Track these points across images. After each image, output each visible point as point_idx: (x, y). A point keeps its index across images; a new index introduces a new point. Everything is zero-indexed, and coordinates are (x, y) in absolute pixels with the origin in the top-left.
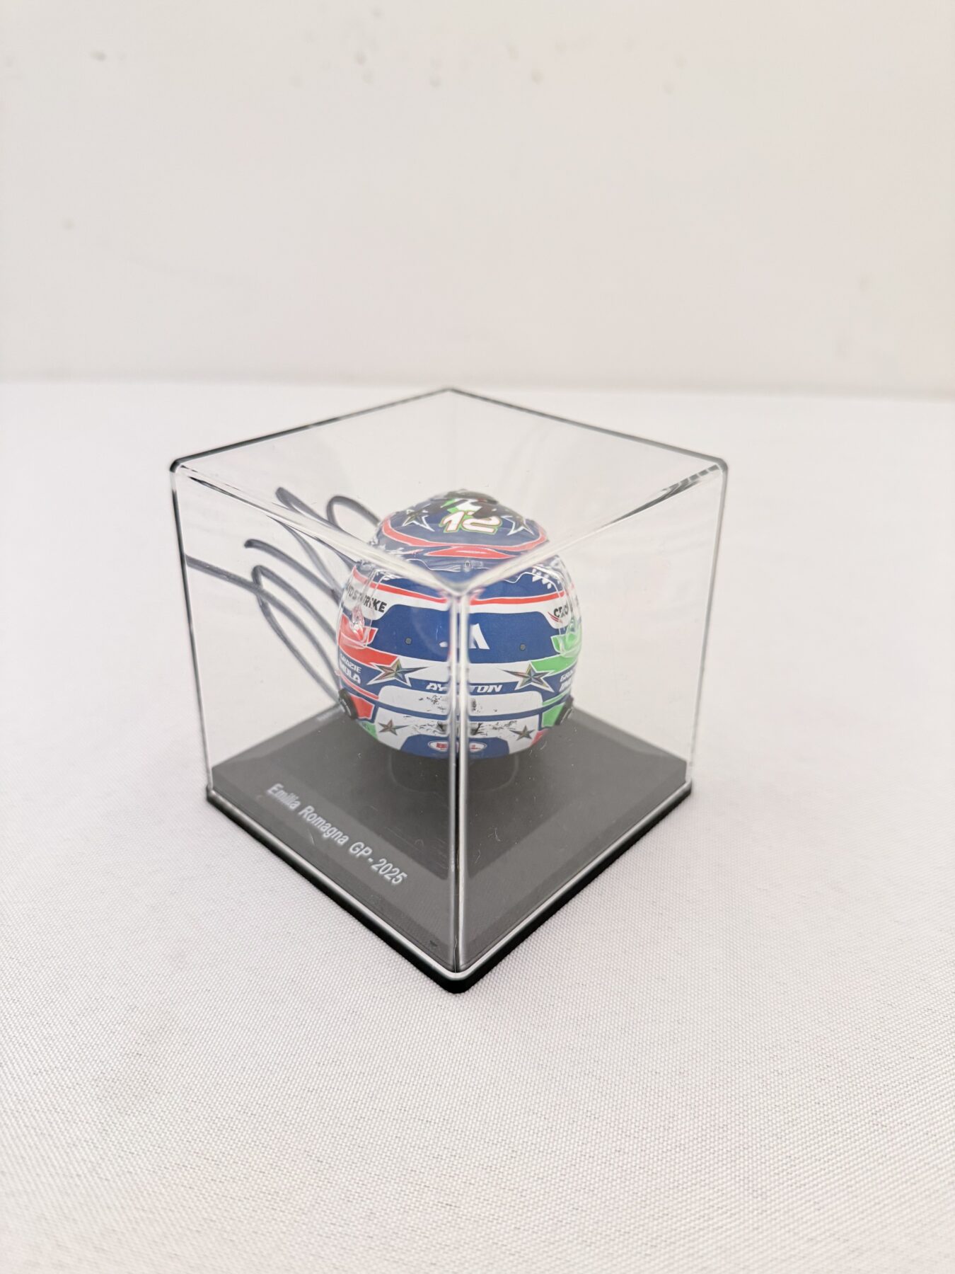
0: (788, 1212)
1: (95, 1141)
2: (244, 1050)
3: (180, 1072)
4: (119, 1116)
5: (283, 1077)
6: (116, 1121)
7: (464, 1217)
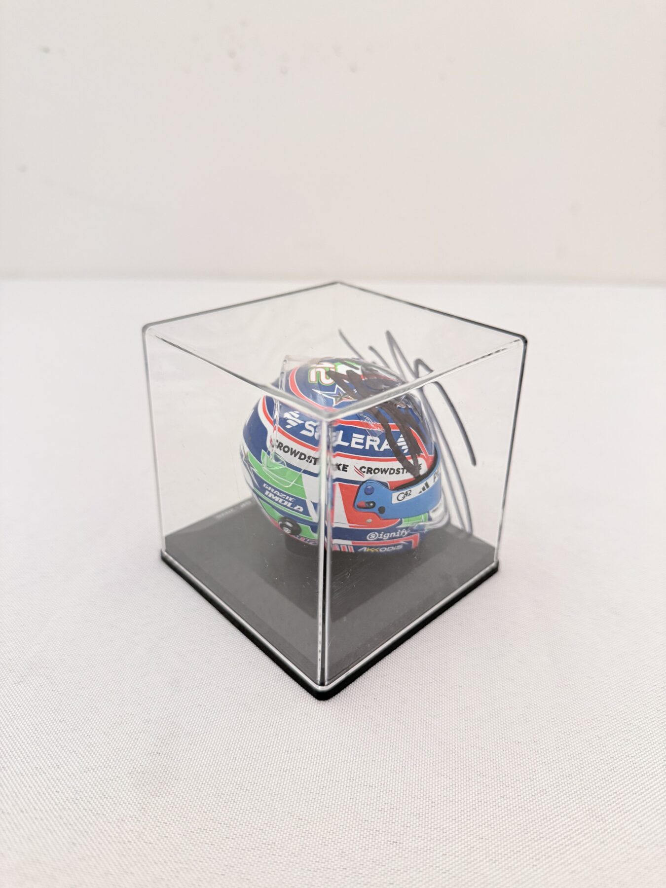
0: (621, 829)
1: (137, 816)
2: (233, 745)
3: (190, 764)
4: (151, 797)
5: (264, 762)
6: (150, 801)
7: (407, 850)
